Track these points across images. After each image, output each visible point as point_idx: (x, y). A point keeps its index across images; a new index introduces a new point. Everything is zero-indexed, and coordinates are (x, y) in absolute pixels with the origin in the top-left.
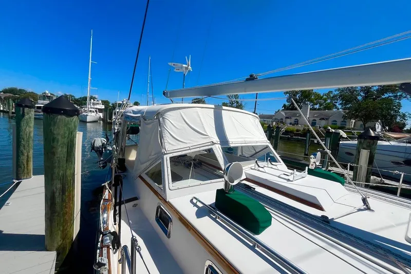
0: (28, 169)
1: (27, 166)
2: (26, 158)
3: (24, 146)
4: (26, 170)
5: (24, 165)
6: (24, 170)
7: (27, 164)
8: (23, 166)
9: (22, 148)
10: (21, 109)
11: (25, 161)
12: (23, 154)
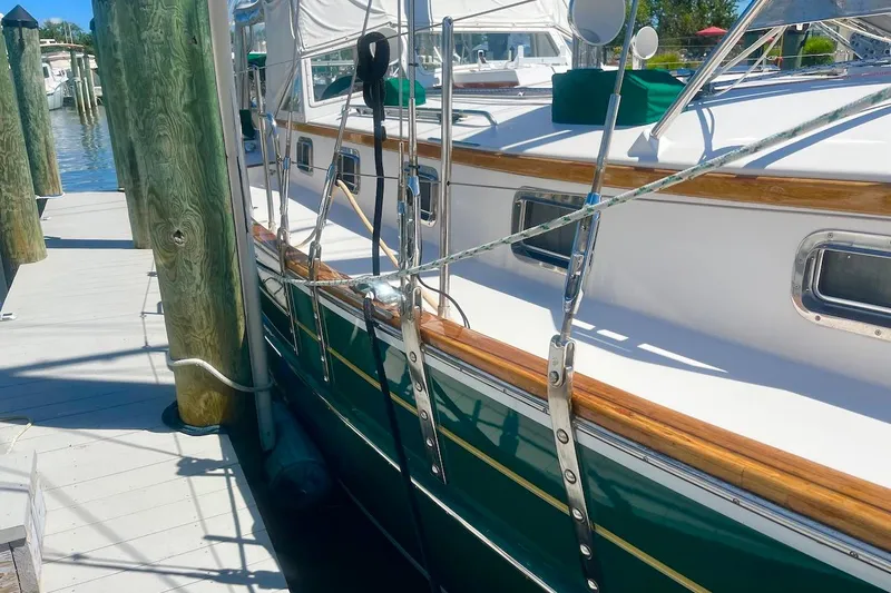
0: (52, 175)
1: (50, 167)
2: (43, 147)
3: (36, 120)
4: (49, 176)
5: (43, 163)
6: (45, 175)
7: (49, 162)
8: (42, 168)
9: (33, 124)
10: (16, 30)
11: (44, 154)
12: (37, 139)
